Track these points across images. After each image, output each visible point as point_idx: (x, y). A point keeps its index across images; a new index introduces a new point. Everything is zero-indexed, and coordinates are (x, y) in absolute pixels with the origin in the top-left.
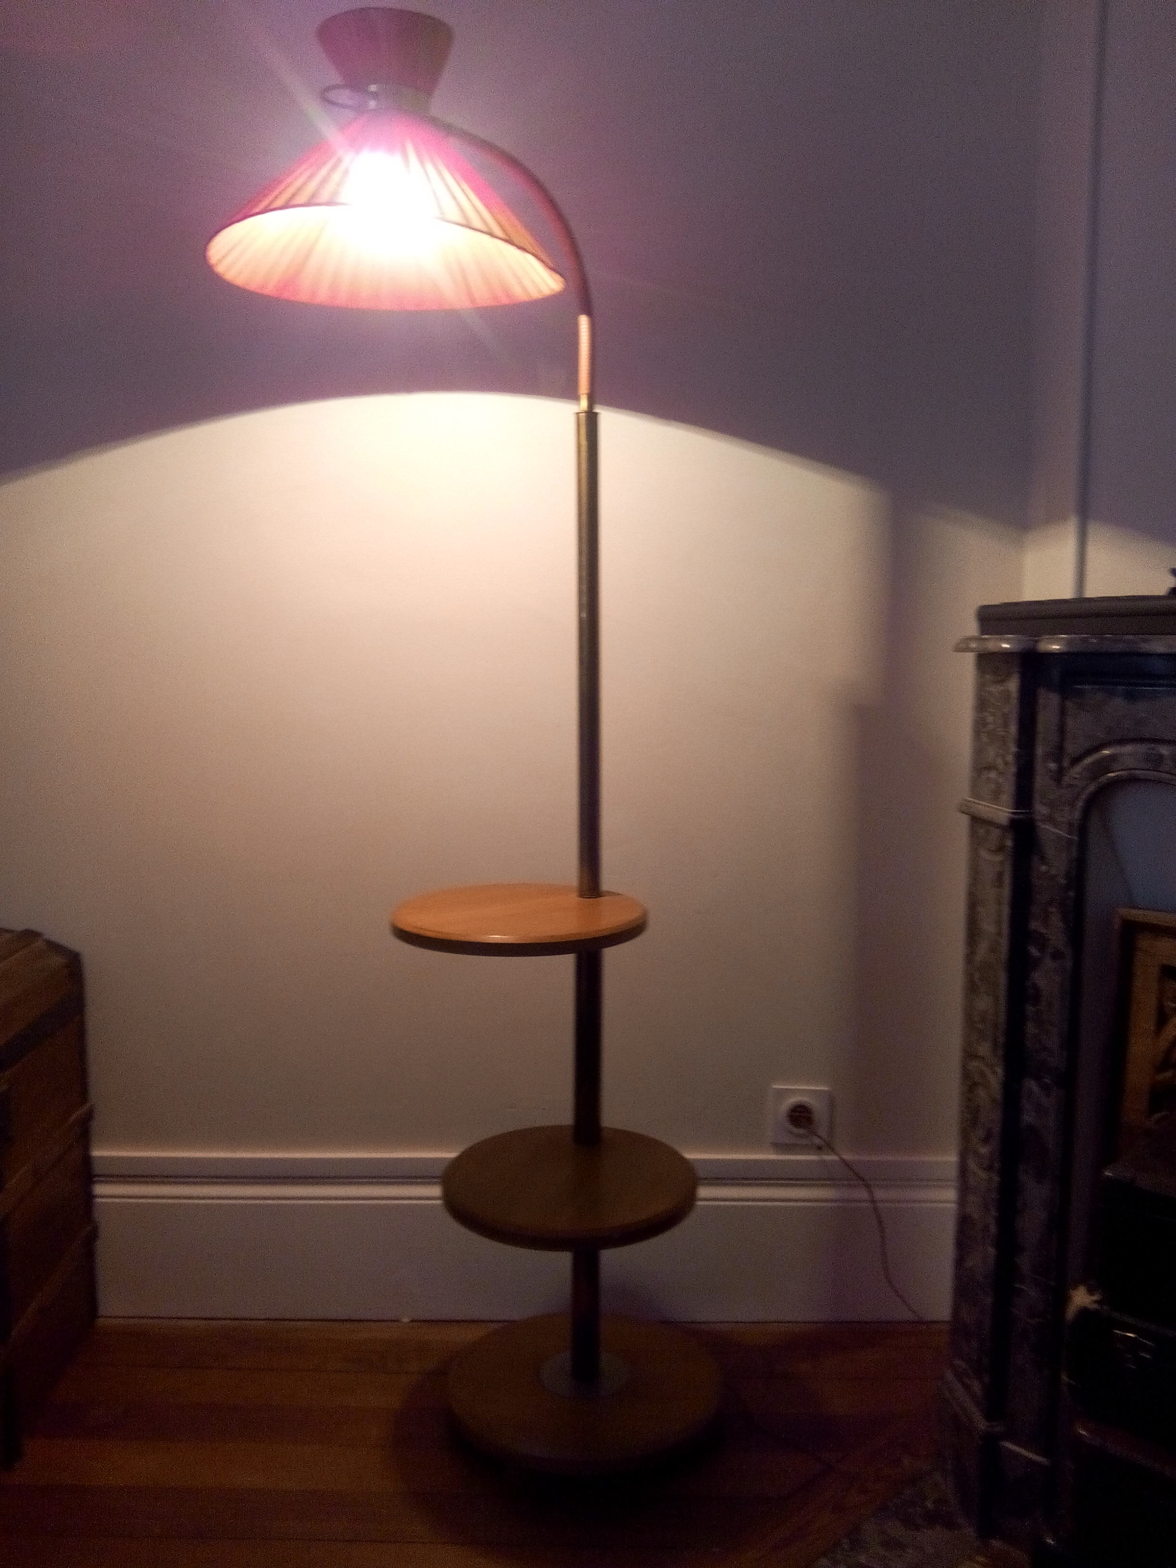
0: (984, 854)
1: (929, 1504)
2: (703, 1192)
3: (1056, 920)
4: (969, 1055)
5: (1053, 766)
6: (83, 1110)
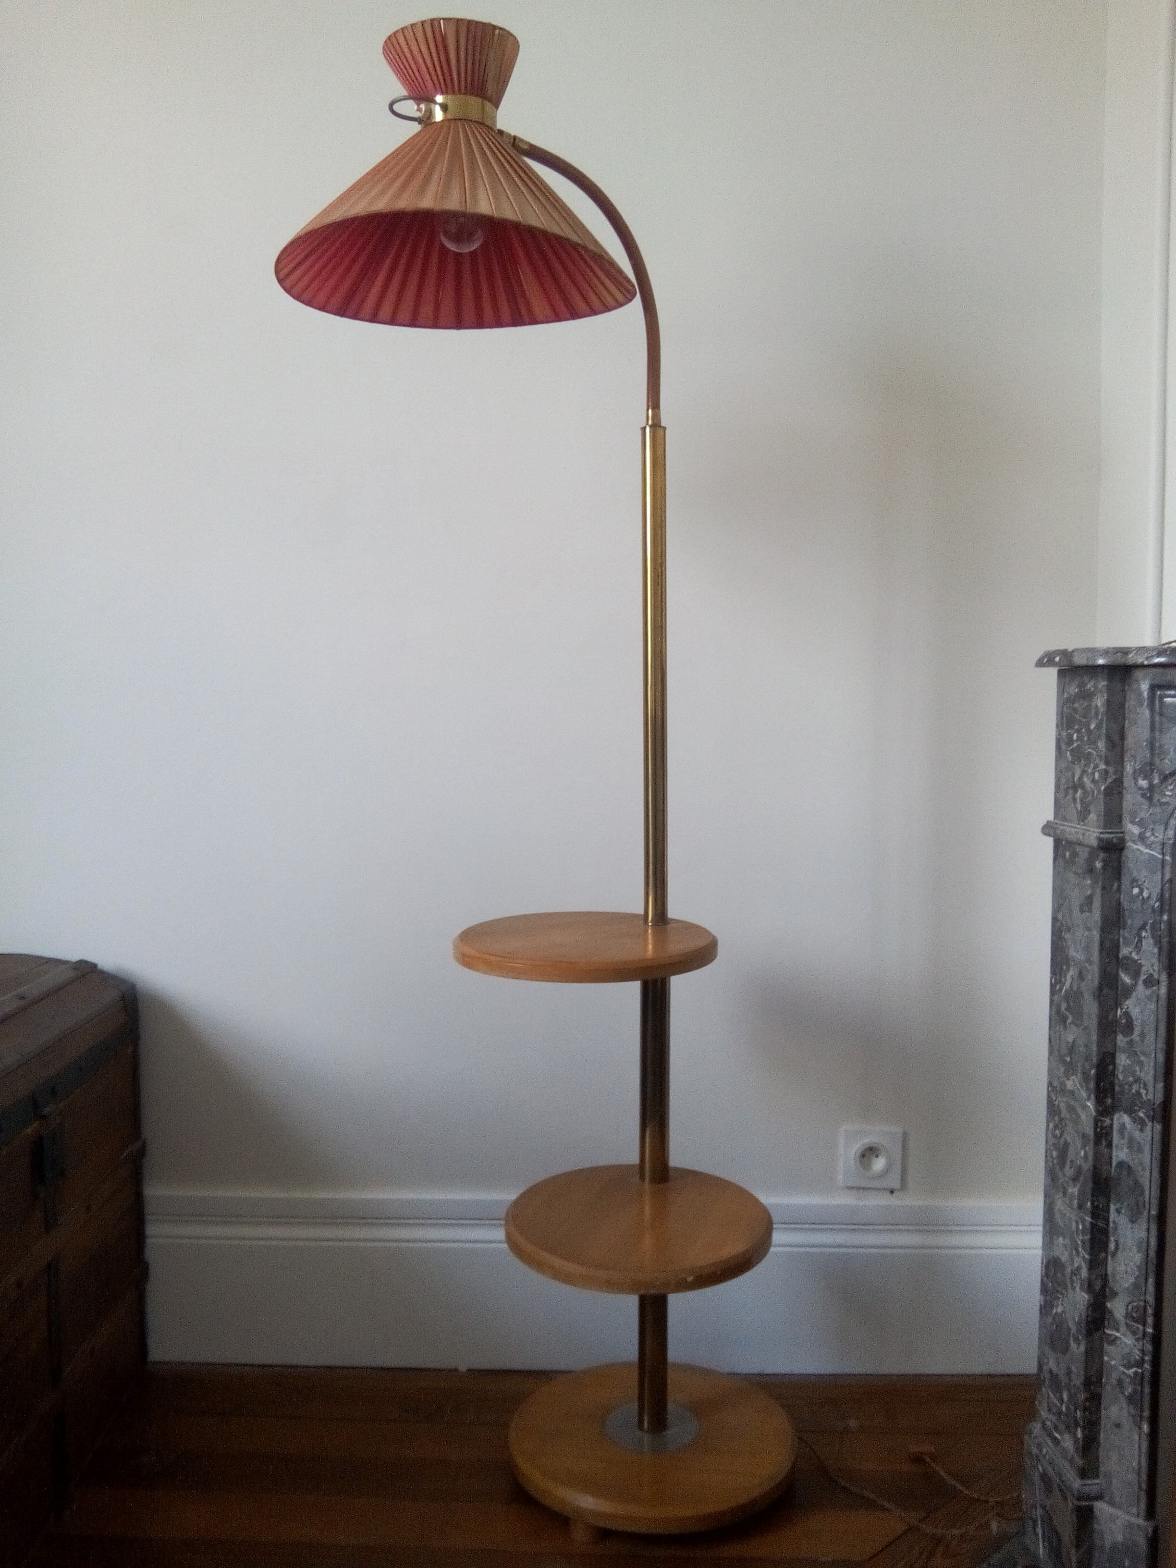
0: (1071, 877)
2: (777, 1237)
3: (1148, 944)
4: (1055, 1089)
5: (1144, 783)
6: (135, 1146)
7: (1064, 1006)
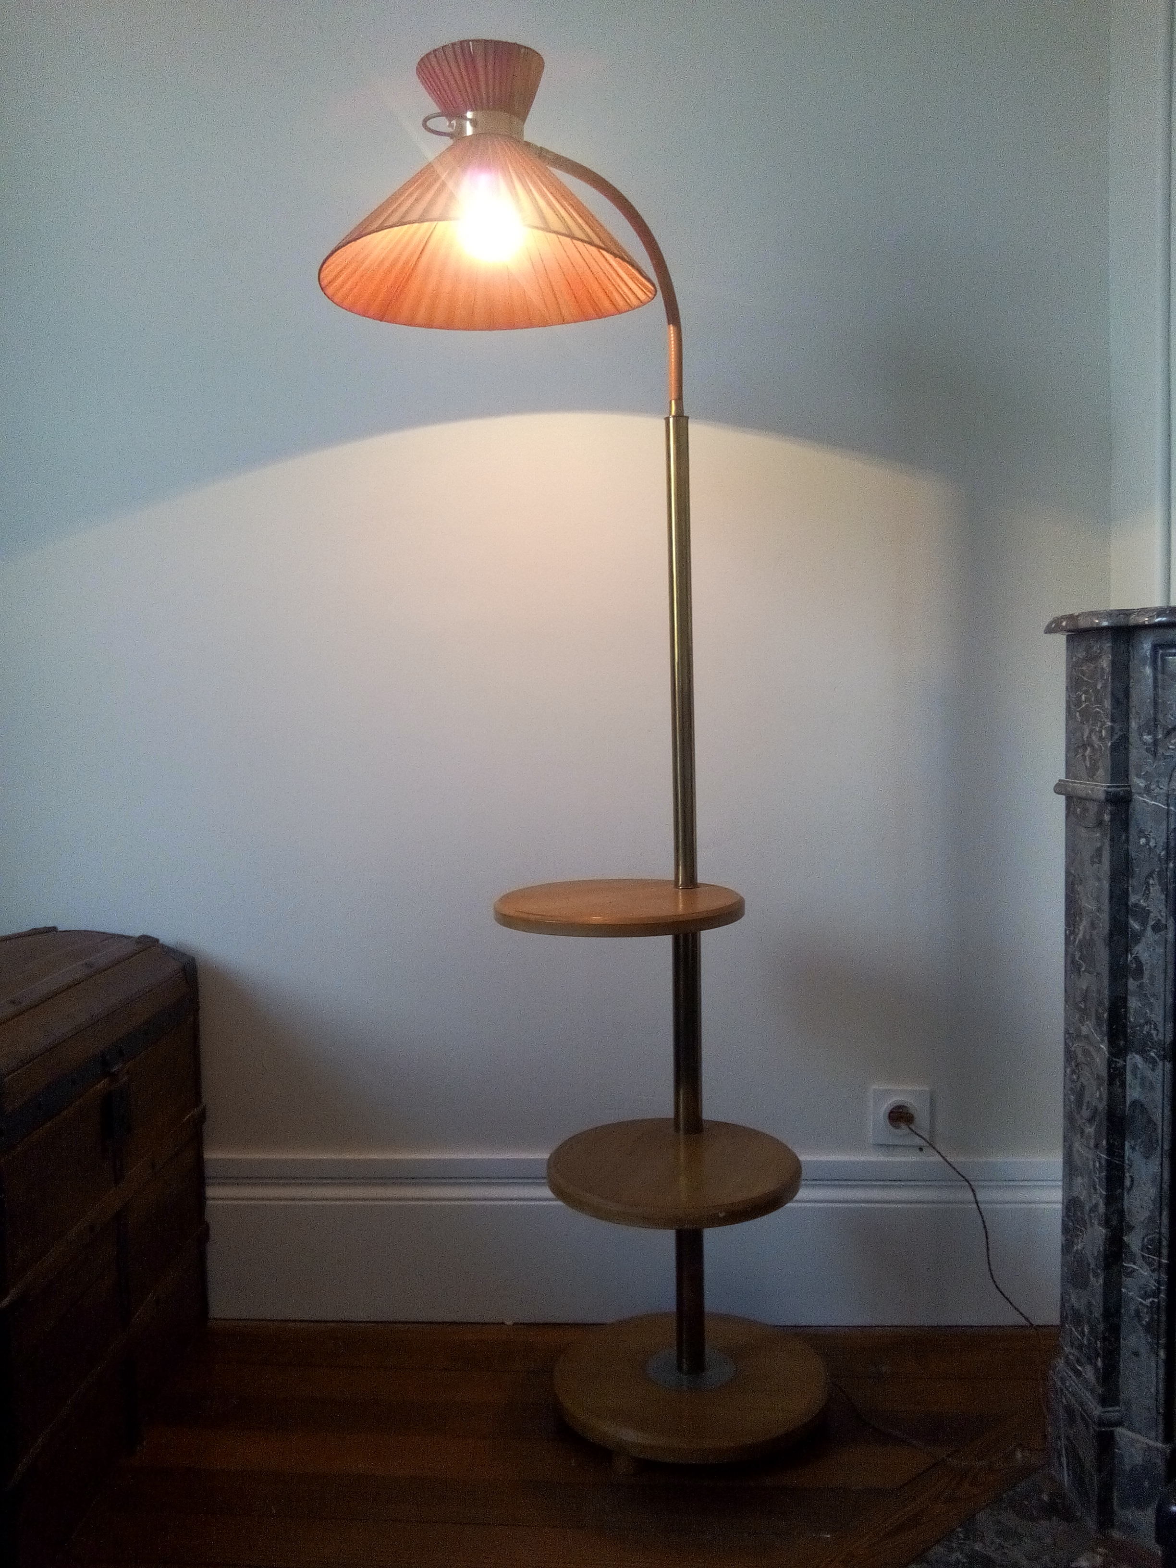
0: (1083, 832)
1: (1045, 1498)
3: (1156, 891)
4: (1072, 1035)
5: (1148, 738)
6: (196, 1111)
7: (1078, 955)
